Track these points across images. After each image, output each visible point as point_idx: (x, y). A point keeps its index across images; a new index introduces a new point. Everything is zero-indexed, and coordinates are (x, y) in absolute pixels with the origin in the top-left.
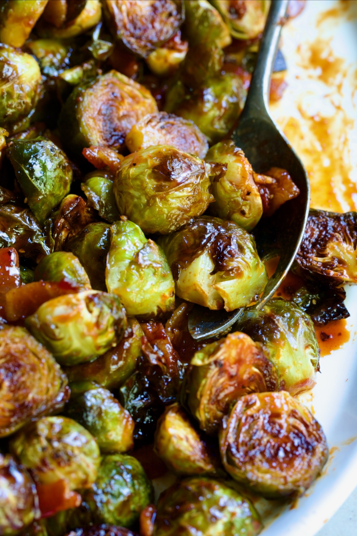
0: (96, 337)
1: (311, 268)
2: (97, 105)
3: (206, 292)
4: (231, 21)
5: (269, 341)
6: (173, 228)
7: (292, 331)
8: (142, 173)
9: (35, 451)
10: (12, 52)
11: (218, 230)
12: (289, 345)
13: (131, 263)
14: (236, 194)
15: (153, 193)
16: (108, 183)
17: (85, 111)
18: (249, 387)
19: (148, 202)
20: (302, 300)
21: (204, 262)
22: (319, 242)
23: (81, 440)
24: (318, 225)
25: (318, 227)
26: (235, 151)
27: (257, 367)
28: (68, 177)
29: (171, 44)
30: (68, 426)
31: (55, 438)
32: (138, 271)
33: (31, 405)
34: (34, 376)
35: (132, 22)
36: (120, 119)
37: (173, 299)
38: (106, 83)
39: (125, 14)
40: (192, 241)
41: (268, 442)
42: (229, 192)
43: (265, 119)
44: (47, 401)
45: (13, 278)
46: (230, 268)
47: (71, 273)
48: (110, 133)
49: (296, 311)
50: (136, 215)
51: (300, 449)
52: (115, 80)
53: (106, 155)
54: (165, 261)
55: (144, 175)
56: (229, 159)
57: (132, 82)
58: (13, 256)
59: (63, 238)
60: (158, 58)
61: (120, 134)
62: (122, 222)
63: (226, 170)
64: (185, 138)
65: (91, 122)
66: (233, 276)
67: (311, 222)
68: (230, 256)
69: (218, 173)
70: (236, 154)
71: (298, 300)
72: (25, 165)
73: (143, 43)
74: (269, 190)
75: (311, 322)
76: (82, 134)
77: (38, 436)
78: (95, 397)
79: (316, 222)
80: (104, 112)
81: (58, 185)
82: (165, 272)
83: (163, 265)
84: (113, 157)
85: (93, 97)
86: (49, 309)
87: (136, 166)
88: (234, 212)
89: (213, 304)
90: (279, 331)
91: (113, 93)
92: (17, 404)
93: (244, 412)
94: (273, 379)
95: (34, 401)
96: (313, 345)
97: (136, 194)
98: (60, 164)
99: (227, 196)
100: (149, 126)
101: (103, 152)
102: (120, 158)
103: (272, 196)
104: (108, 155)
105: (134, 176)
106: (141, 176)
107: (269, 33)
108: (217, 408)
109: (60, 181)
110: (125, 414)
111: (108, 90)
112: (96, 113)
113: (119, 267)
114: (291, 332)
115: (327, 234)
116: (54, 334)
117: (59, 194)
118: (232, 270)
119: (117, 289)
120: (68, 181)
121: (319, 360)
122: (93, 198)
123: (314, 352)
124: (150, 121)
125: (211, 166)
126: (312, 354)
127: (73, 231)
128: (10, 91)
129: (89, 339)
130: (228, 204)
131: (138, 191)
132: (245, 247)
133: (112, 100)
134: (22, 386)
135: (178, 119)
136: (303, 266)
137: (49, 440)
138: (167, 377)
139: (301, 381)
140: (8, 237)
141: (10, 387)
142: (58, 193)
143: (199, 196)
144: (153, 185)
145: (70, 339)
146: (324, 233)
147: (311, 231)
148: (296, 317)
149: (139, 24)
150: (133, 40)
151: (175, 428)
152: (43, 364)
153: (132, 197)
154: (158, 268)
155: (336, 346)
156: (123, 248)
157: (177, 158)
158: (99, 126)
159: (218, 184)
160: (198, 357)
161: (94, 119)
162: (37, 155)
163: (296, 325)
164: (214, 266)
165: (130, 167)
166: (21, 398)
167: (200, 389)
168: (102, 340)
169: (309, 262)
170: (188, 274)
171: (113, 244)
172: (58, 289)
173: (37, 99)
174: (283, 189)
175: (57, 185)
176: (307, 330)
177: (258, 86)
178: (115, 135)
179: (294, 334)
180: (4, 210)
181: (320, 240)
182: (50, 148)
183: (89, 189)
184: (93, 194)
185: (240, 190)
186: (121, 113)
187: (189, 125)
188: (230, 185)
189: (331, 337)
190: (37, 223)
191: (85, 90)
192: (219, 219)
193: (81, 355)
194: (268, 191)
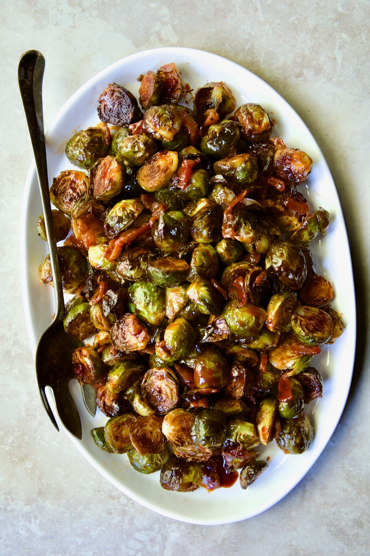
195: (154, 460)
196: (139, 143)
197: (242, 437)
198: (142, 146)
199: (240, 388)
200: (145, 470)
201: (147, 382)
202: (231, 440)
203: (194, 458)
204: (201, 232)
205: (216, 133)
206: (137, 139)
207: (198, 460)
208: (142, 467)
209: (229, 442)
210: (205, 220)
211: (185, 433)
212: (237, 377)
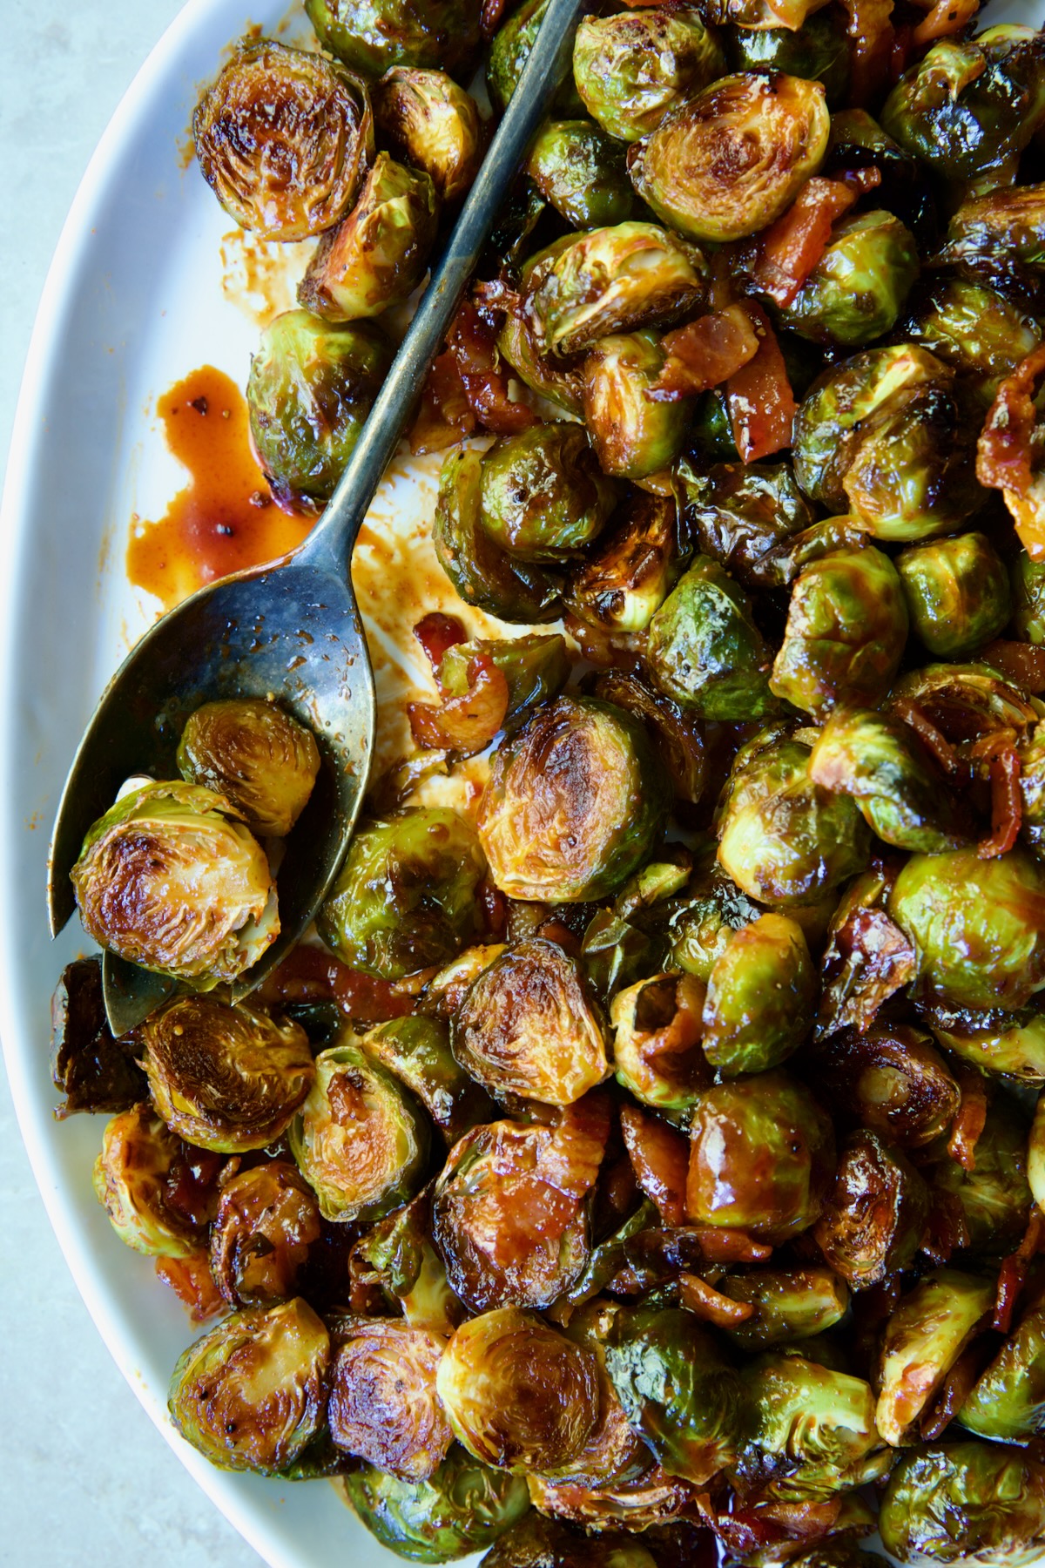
34: (691, 162)
39: (564, 1009)
41: (293, 134)
51: (240, 121)
85: (612, 814)
93: (331, 188)
112: (603, 784)
128: (774, 783)
134: (707, 145)
141: (730, 137)
150: (547, 961)
162: (714, 641)
189: (189, 404)
190: (706, 532)
195: (468, 1501)
196: (659, 52)
197: (814, 1435)
198: (667, 66)
199: (872, 1245)
200: (428, 1542)
201: (456, 1181)
202: (766, 1444)
203: (616, 1515)
204: (895, 487)
205: (947, 86)
206: (652, 34)
207: (636, 1524)
208: (414, 1530)
209: (760, 1451)
210: (914, 439)
211: (526, 1414)
212: (864, 1198)
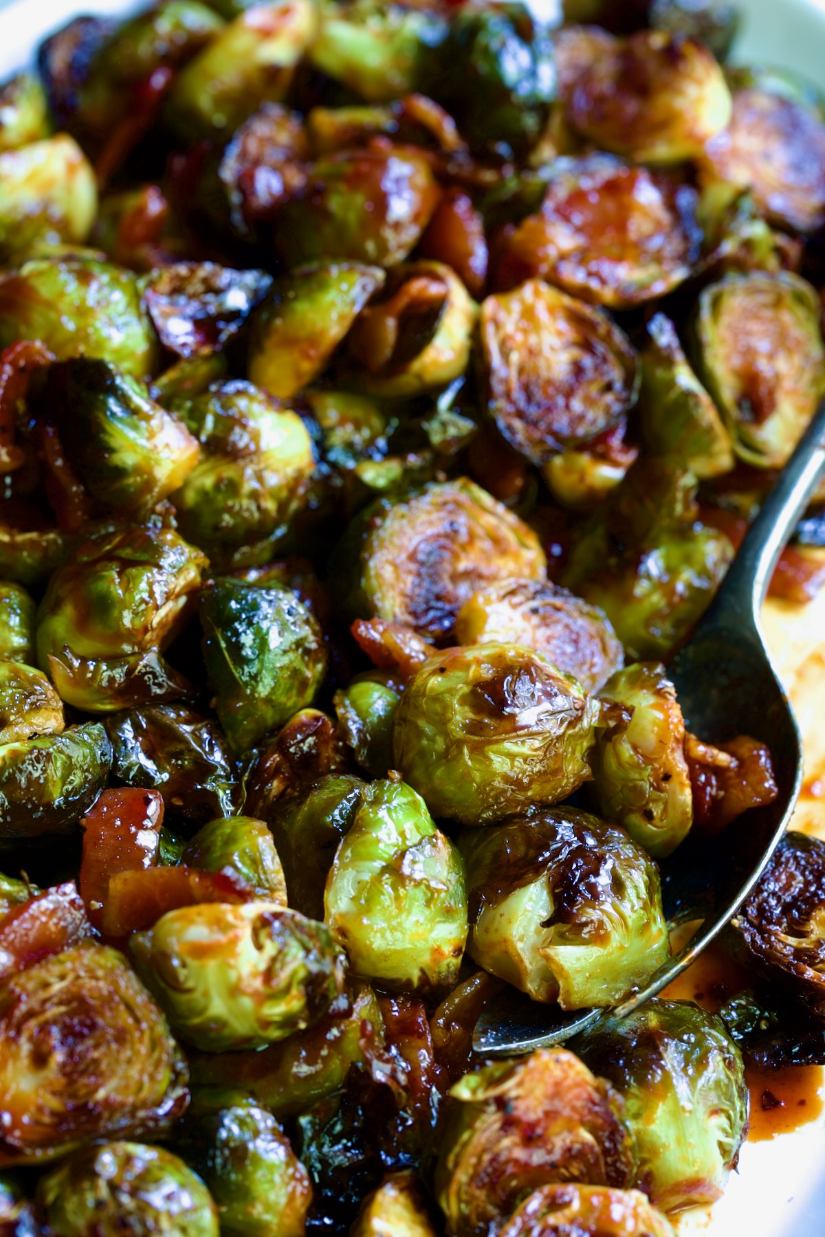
0: (262, 999)
1: (770, 955)
2: (410, 540)
3: (527, 963)
4: (739, 424)
5: (635, 1085)
6: (488, 814)
7: (690, 1071)
8: (451, 691)
9: (82, 1204)
10: (260, 402)
11: (581, 839)
12: (676, 1101)
13: (385, 870)
14: (640, 774)
15: (459, 734)
16: (389, 698)
17: (382, 546)
18: (567, 1169)
19: (447, 750)
20: (739, 1015)
21: (534, 898)
22: (799, 903)
23: (179, 1202)
24: (805, 868)
25: (803, 874)
26: (659, 686)
27: (593, 1130)
28: (313, 672)
29: (600, 449)
30: (161, 1169)
31: (126, 1187)
32: (395, 889)
33: (99, 1109)
34: (118, 1051)
35: (526, 389)
36: (456, 577)
37: (456, 962)
38: (440, 500)
39: (514, 370)
40: (522, 850)
42: (627, 766)
43: (748, 634)
44: (135, 1109)
45: (142, 851)
46: (584, 919)
47: (248, 862)
48: (427, 602)
49: (710, 1034)
50: (418, 773)
52: (463, 497)
53: (399, 641)
54: (458, 881)
55: (452, 695)
56: (643, 701)
57: (500, 508)
58: (154, 809)
59: (274, 792)
60: (568, 470)
61: (448, 607)
62: (388, 783)
63: (630, 721)
64: (576, 642)
65: (388, 572)
66: (585, 939)
67: (791, 861)
68: (589, 896)
69: (612, 724)
70: (660, 693)
71: (729, 1014)
72: (225, 630)
73: (537, 435)
74: (717, 780)
75: (739, 1064)
76: (365, 593)
77: (94, 1175)
78: (242, 1123)
79: (803, 862)
80: (421, 557)
81: (286, 684)
82: (452, 903)
83: (451, 888)
84: (414, 647)
85: (404, 522)
86: (177, 925)
87: (445, 674)
88: (631, 811)
89: (539, 989)
90: (662, 1068)
91: (452, 524)
92: (71, 1104)
93: (539, 1216)
94: (622, 1163)
95: (107, 1103)
96: (731, 1112)
97: (428, 729)
98: (299, 644)
99: (621, 773)
100: (506, 603)
101: (394, 636)
102: (427, 653)
103: (722, 793)
104: (405, 643)
105: (434, 694)
106: (447, 695)
107: (799, 462)
108: (488, 1196)
109: (290, 677)
110: (296, 1170)
111: (443, 514)
112: (404, 556)
113: (358, 872)
114: (687, 1074)
115: (820, 892)
116: (175, 977)
117: (285, 704)
118: (586, 924)
119: (343, 915)
120: (311, 681)
121: (740, 1146)
122: (350, 723)
123: (731, 1128)
124: (512, 593)
125: (602, 706)
126: (724, 1131)
127: (297, 784)
128: (237, 481)
129: (247, 1003)
130: (621, 791)
131: (433, 725)
132: (628, 884)
133: (447, 536)
134: (91, 1069)
135: (573, 600)
136: (753, 948)
137: (114, 1187)
138: (406, 1115)
139: (687, 1181)
140: (156, 768)
141: (63, 1066)
142: (283, 699)
143: (555, 762)
144: (465, 719)
145: (206, 994)
146: (813, 889)
147: (787, 878)
148: (707, 1047)
149: (538, 395)
150: (518, 424)
151: (388, 1220)
152: (142, 1032)
153: (420, 734)
154: (438, 891)
155: (787, 1126)
156: (374, 835)
157: (530, 674)
158: (405, 583)
159: (609, 746)
160: (467, 1085)
161: (396, 567)
162: (253, 616)
163: (702, 1063)
164: (553, 908)
165: (434, 673)
166: (83, 1092)
167: (457, 1149)
168: (276, 1010)
169: (768, 941)
170: (498, 917)
171: (357, 821)
172: (211, 889)
173: (294, 505)
174: (744, 783)
175: (284, 684)
176: (723, 1077)
177: (748, 563)
178: (437, 609)
179: (693, 1081)
180: (162, 714)
181: (802, 901)
182: (286, 607)
183: (347, 702)
184: (352, 714)
185: (650, 767)
186: (463, 565)
187: (595, 618)
188: (632, 753)
189: (783, 1105)
190: (224, 752)
191: (393, 505)
192: (592, 818)
193: (226, 1032)
194: (714, 782)
